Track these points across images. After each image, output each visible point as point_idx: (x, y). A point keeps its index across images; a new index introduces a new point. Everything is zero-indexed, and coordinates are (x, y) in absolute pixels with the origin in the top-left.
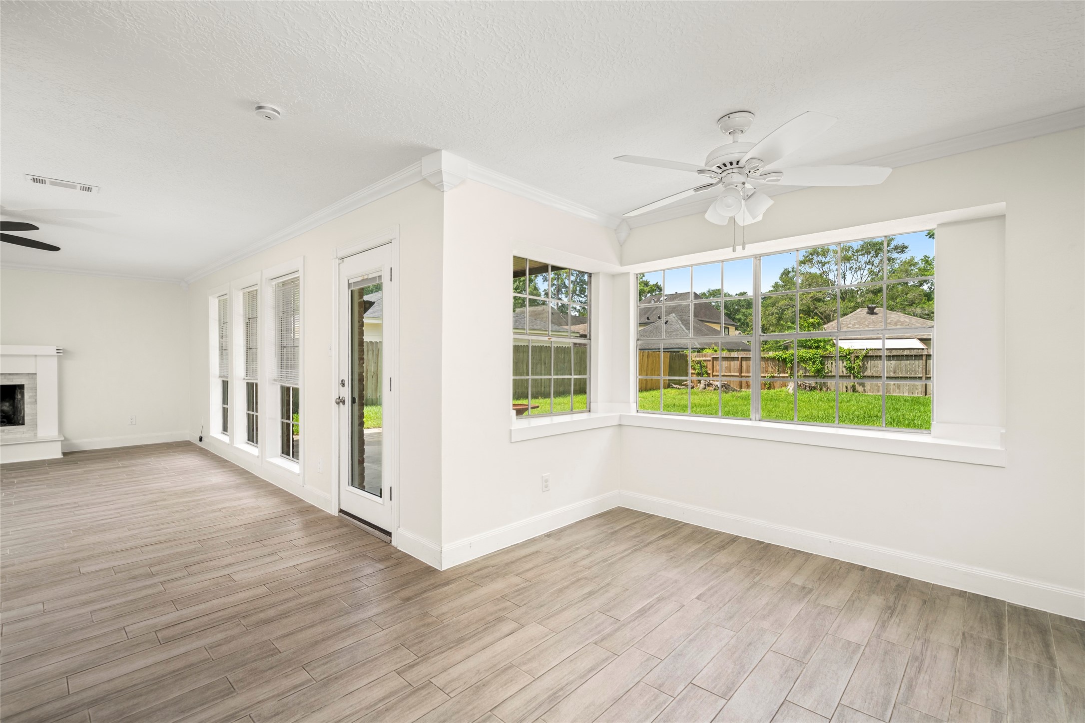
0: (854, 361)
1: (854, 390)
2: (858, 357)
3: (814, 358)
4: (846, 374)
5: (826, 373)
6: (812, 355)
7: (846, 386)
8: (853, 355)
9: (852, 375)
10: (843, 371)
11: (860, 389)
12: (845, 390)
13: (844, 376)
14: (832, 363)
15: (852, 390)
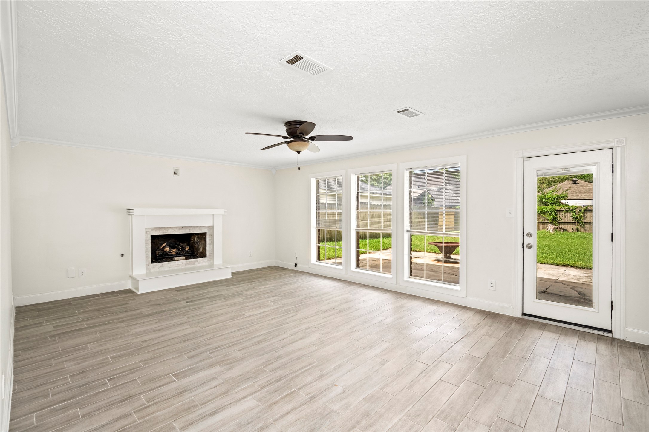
0: (578, 213)
1: (578, 230)
2: (580, 211)
3: (550, 211)
4: (572, 221)
5: (559, 221)
6: (549, 209)
7: (572, 228)
8: (577, 210)
9: (576, 222)
10: (570, 219)
11: (582, 230)
12: (571, 230)
13: (571, 222)
14: (562, 214)
15: (576, 231)
